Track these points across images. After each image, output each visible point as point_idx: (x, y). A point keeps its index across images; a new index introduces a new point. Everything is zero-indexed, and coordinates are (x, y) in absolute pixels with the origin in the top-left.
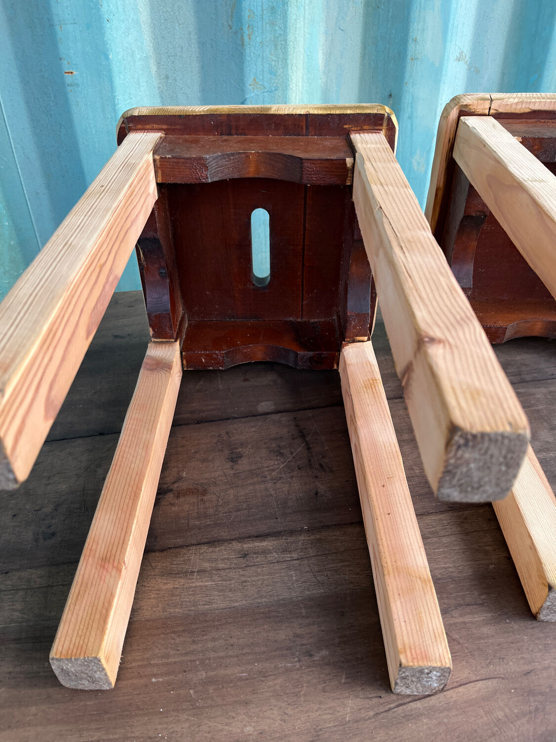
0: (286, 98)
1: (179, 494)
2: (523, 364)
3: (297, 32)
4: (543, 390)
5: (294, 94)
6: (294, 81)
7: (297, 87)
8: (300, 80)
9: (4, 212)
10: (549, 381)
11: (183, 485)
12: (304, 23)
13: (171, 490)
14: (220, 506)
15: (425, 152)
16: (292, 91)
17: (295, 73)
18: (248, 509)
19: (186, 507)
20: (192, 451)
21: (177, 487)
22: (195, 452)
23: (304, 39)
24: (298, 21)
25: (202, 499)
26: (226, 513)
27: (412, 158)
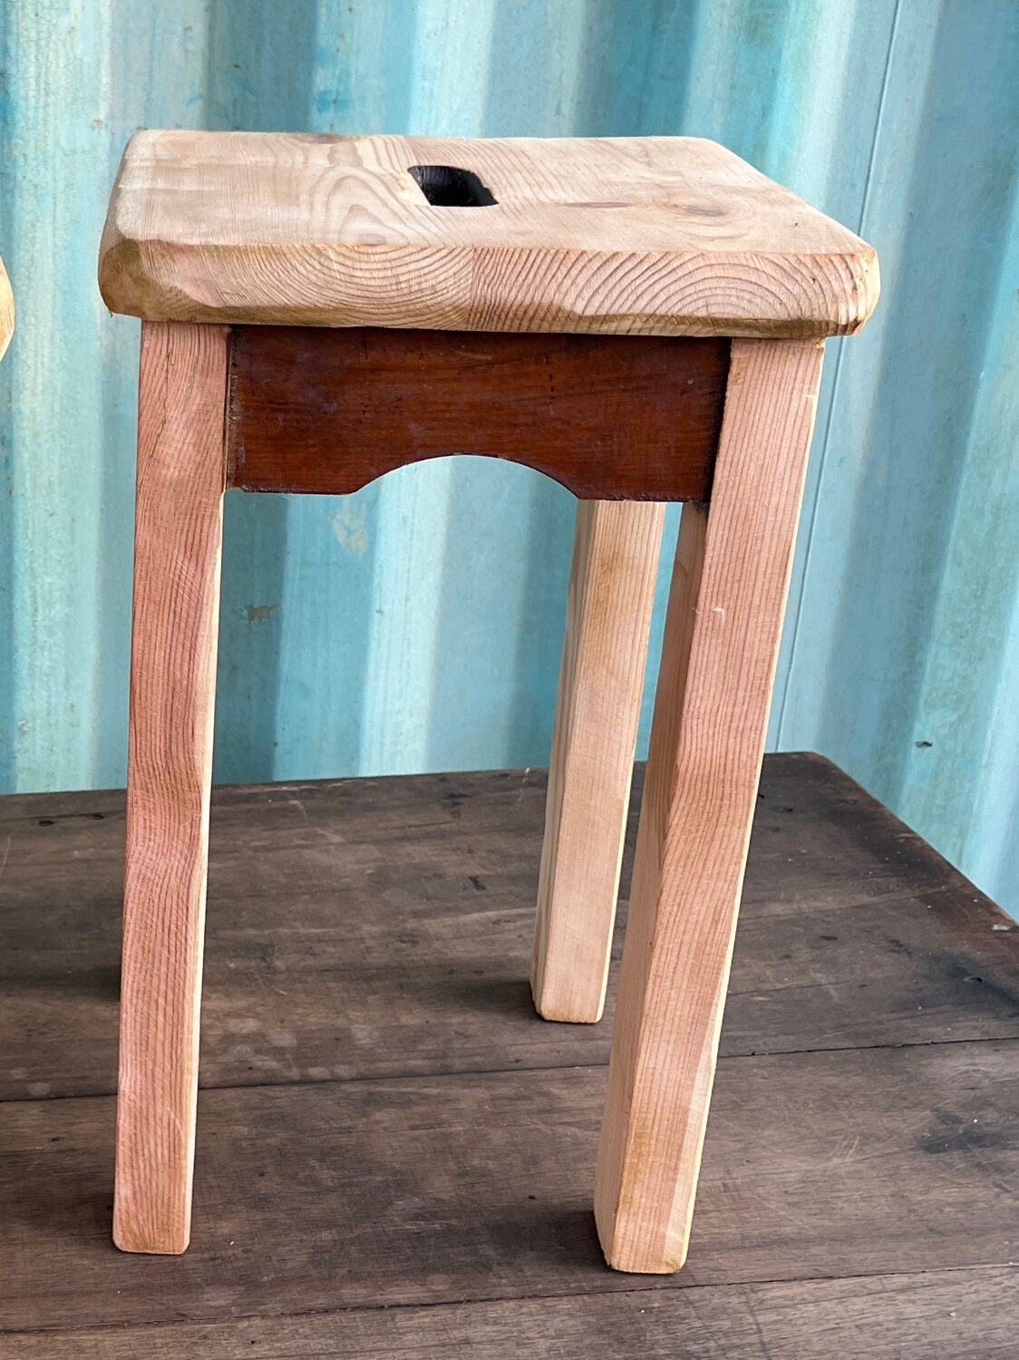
0: (11, 381)
2: (461, 1034)
3: (38, 247)
4: (481, 1093)
5: (31, 373)
6: (31, 345)
7: (39, 358)
8: (46, 344)
10: (503, 1075)
12: (55, 229)
15: (364, 506)
16: (25, 369)
17: (33, 331)
23: (55, 260)
24: (39, 225)
27: (332, 518)
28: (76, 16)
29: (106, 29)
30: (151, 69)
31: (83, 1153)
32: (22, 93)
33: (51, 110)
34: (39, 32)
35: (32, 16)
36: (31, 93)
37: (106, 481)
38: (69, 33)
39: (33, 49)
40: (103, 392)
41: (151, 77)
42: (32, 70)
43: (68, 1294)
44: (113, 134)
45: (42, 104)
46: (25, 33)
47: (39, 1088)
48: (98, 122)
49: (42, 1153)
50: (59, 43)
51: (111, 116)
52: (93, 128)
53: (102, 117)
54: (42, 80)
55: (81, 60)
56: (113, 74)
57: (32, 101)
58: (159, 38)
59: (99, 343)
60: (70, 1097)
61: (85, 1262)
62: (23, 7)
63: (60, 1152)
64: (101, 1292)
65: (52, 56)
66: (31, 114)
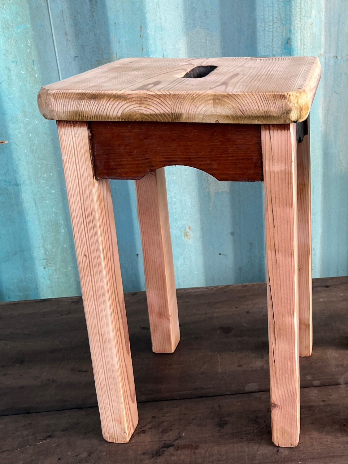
1: (178, 448)
9: (63, 222)
11: (182, 442)
13: (173, 445)
14: (207, 457)
18: (226, 460)
19: (182, 457)
20: (192, 418)
21: (178, 443)
22: (193, 419)
25: (194, 452)
26: (210, 462)
28: (313, 19)
29: (323, 23)
30: (338, 36)
31: (334, 406)
32: (296, 45)
33: (305, 51)
34: (301, 25)
35: (299, 19)
36: (299, 45)
37: (324, 174)
38: (311, 25)
39: (299, 30)
40: (323, 144)
41: (338, 39)
42: (299, 37)
43: (333, 457)
44: (326, 58)
45: (302, 49)
46: (297, 25)
47: (316, 383)
48: (321, 54)
49: (319, 406)
50: (308, 28)
51: (325, 53)
52: (319, 56)
53: (322, 53)
54: (302, 41)
55: (315, 34)
56: (325, 38)
57: (299, 48)
58: (341, 26)
59: (321, 128)
60: (327, 385)
61: (338, 445)
62: (296, 16)
63: (326, 405)
64: (344, 456)
65: (305, 33)
66: (299, 52)
